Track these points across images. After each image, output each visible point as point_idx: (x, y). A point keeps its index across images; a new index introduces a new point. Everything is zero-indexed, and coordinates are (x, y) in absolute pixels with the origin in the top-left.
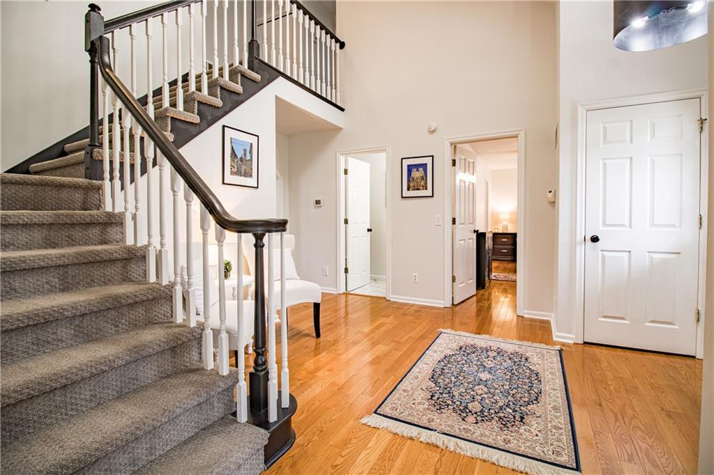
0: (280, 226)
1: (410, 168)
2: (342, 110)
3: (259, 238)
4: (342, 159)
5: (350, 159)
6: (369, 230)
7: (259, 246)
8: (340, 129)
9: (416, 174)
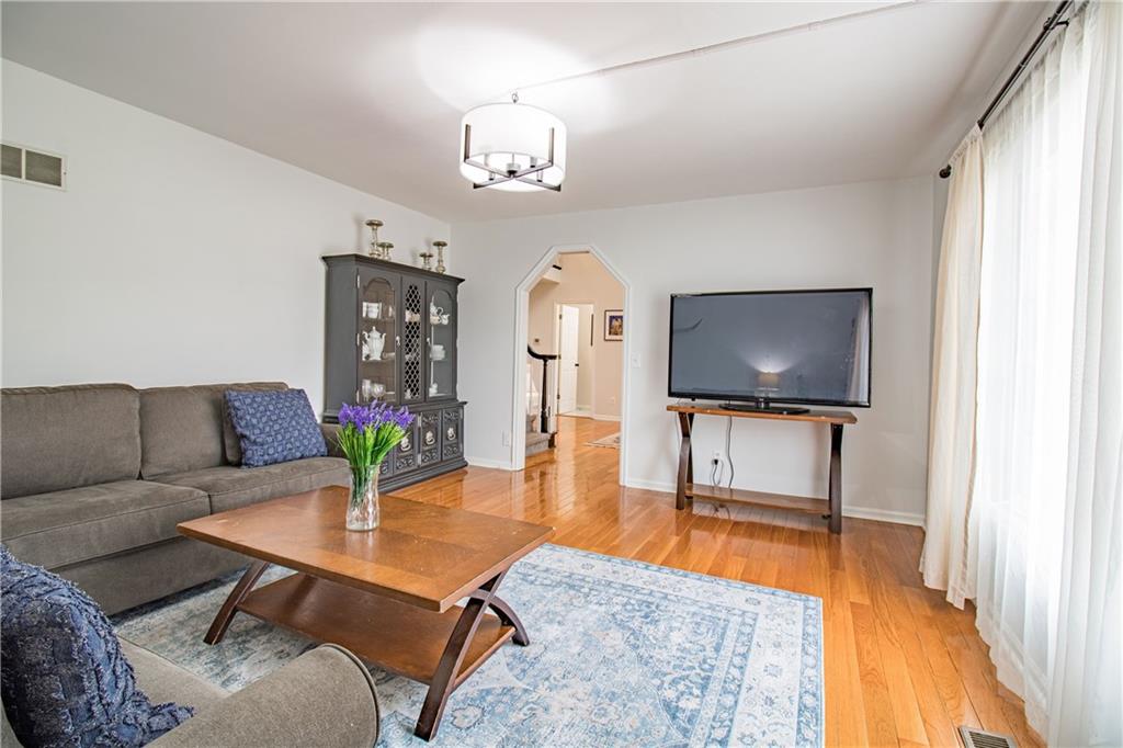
0: (553, 357)
1: (612, 318)
2: (560, 268)
3: (545, 361)
4: (558, 307)
5: (564, 307)
6: (577, 365)
7: (545, 365)
8: (557, 283)
9: (615, 323)
